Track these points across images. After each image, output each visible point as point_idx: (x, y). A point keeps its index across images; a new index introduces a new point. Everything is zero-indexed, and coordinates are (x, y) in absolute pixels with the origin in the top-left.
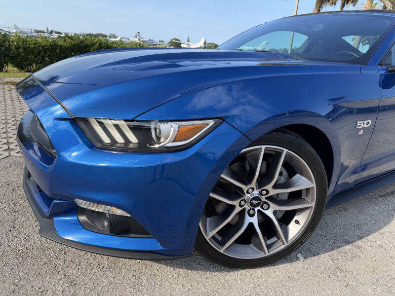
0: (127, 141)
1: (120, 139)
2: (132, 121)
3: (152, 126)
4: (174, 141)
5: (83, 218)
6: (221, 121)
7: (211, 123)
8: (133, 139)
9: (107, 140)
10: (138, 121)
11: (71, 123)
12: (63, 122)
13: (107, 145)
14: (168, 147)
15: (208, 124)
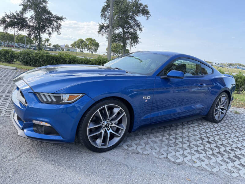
0: (52, 101)
1: (50, 100)
2: (54, 93)
3: (61, 95)
4: (67, 101)
5: (35, 129)
6: (84, 94)
7: (81, 95)
8: (54, 100)
9: (45, 100)
10: (56, 94)
11: (34, 94)
12: (30, 94)
13: (45, 102)
14: (66, 103)
15: (79, 95)
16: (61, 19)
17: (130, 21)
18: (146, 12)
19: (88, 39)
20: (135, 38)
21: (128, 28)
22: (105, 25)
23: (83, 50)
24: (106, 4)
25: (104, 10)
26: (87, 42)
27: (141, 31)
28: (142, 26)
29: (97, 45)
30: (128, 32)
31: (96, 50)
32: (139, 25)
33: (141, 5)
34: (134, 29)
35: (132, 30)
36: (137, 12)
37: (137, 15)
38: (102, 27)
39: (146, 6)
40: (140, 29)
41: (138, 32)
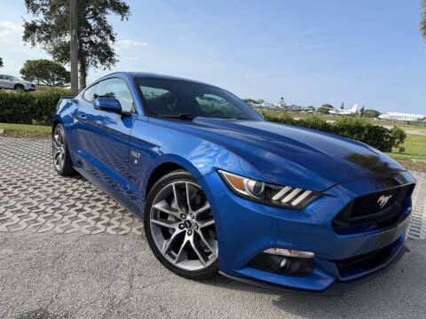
17: (90, 21)
18: (122, 10)
20: (106, 55)
21: (90, 34)
22: (38, 24)
27: (114, 41)
28: (114, 31)
30: (91, 42)
32: (108, 31)
34: (101, 37)
35: (99, 40)
36: (103, 7)
37: (104, 12)
38: (31, 29)
40: (112, 38)
41: (110, 43)
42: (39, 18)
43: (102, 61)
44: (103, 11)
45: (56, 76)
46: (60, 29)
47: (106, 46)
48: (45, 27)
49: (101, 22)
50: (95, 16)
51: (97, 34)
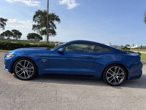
16: (6, 20)
18: (58, 20)
19: (13, 31)
20: (54, 33)
21: (50, 27)
22: (36, 25)
23: (10, 37)
24: (35, 14)
25: (35, 17)
26: (13, 33)
28: (56, 26)
29: (20, 34)
30: (50, 29)
31: (19, 37)
32: (55, 26)
33: (56, 16)
35: (52, 29)
36: (53, 19)
38: (34, 26)
39: (58, 16)
40: (55, 28)
41: (55, 29)
42: (36, 24)
43: (53, 34)
44: (53, 20)
45: (37, 38)
46: (42, 26)
47: (54, 30)
48: (38, 25)
49: (53, 23)
50: (51, 22)
51: (52, 27)
